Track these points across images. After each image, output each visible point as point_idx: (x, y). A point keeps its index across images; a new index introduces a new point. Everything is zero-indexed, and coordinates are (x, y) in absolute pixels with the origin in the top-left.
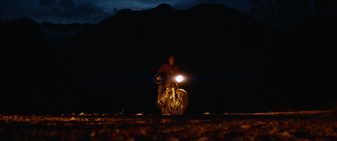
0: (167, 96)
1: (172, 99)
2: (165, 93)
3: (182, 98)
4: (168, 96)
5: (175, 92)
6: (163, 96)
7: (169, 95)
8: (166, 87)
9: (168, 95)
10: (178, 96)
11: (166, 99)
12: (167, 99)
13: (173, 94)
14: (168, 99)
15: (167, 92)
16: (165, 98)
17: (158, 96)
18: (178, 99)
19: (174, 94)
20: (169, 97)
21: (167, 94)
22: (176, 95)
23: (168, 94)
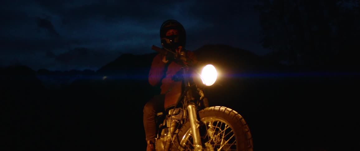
0: (169, 135)
1: (187, 143)
2: (165, 127)
3: (226, 139)
4: (175, 136)
5: (198, 117)
6: (159, 138)
7: (177, 132)
8: (166, 106)
9: (173, 134)
10: (210, 132)
11: (168, 143)
12: (171, 145)
13: (190, 126)
14: (174, 146)
15: (170, 124)
16: (164, 143)
17: (146, 139)
18: (212, 143)
19: (194, 127)
20: (179, 138)
21: (172, 129)
22: (203, 129)
23: (175, 130)
